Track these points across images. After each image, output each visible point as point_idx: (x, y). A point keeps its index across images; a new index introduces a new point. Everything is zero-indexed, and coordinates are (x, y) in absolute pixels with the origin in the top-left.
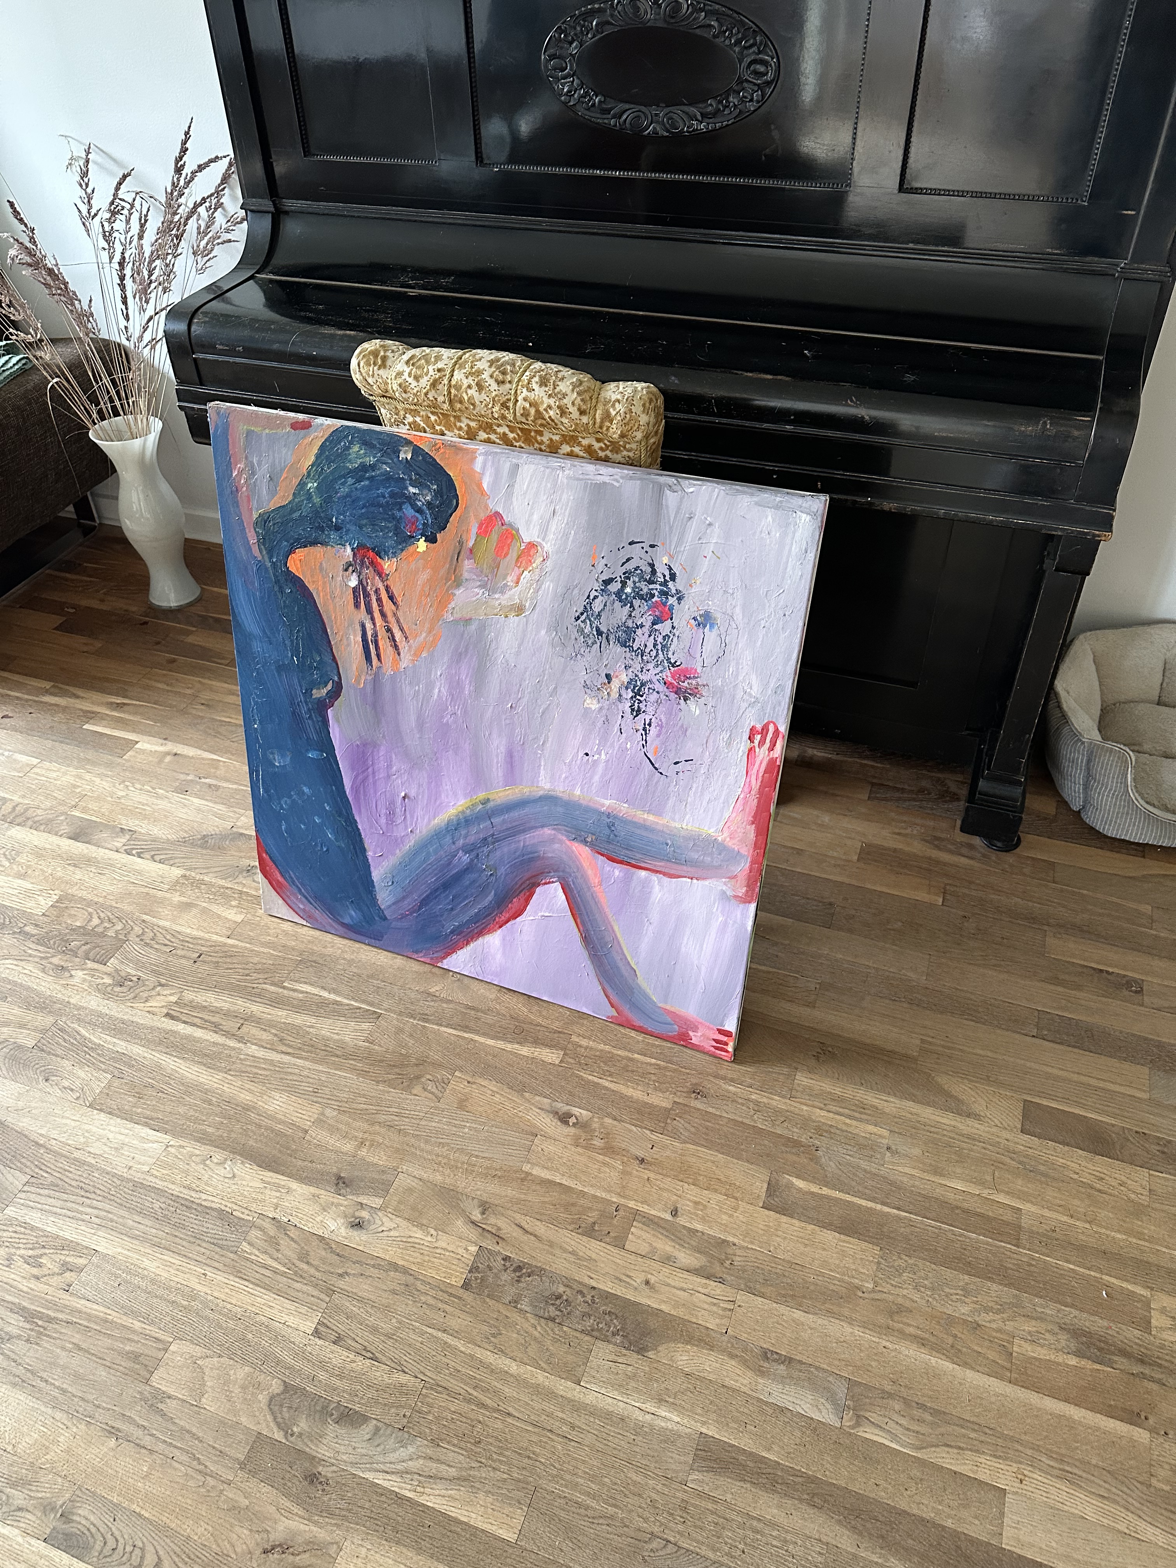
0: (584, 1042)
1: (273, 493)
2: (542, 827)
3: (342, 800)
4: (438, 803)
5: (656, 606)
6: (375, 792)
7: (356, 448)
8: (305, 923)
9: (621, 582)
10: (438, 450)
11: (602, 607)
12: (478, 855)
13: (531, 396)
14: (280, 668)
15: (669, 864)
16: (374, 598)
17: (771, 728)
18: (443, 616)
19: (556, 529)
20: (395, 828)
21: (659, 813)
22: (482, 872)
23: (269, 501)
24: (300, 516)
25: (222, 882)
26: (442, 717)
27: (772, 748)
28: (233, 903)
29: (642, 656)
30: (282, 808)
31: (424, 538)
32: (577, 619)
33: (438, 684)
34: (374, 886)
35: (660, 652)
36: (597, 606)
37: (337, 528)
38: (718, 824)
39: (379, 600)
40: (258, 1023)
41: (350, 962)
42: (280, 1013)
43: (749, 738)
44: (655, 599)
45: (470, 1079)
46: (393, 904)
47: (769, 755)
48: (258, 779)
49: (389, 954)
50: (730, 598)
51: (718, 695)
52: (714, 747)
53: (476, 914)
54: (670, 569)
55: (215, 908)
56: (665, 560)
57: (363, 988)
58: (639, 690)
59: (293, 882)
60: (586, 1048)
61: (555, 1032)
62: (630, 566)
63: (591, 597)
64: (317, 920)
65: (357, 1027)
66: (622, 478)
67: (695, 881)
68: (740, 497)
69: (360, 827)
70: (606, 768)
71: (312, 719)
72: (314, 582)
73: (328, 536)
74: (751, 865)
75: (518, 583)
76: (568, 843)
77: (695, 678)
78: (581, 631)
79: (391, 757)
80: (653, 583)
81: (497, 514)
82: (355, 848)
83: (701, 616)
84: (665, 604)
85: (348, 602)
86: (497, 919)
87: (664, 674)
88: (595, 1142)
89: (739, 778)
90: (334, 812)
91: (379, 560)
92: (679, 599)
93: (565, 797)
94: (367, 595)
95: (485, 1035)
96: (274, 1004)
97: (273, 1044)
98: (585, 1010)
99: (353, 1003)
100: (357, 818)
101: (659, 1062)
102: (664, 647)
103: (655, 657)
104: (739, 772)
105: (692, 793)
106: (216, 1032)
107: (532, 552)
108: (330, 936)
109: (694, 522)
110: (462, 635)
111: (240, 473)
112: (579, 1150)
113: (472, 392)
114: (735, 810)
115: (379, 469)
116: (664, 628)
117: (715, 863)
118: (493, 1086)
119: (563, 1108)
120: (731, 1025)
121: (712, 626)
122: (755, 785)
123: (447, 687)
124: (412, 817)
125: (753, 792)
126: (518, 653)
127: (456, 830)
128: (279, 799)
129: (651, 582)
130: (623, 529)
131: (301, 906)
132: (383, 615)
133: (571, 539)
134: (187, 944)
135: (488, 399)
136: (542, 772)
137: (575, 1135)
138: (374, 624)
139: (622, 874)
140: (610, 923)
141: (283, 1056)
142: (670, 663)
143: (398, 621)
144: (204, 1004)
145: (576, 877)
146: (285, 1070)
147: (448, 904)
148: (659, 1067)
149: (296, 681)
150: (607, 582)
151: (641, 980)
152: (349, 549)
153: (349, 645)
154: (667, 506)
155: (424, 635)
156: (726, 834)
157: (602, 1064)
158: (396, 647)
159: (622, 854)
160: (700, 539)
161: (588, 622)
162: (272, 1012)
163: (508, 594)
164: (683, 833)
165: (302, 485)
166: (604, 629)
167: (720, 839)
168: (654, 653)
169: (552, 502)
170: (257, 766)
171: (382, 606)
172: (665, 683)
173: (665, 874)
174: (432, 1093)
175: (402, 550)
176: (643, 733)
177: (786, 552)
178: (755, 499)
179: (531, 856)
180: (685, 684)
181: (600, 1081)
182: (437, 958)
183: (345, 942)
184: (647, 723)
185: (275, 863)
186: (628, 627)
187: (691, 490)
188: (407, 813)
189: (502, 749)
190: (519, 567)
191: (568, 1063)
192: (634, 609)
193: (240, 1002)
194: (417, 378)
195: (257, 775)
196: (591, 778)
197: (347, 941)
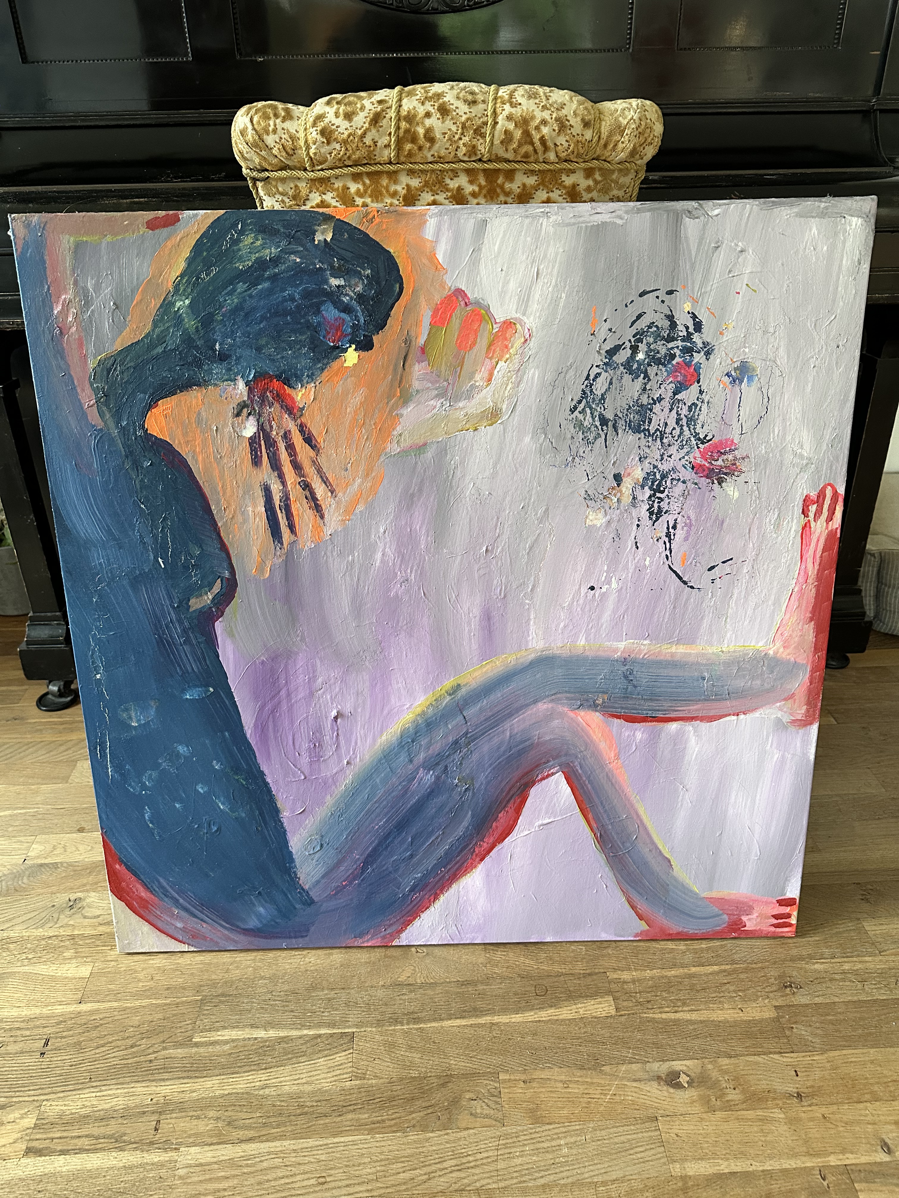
0: (626, 976)
1: (118, 327)
2: (535, 702)
3: (239, 750)
4: (385, 712)
5: (678, 368)
6: (292, 722)
7: (248, 240)
8: (185, 948)
9: (632, 347)
10: (371, 221)
11: (606, 386)
12: (446, 767)
13: (517, 112)
14: (135, 582)
15: (707, 704)
16: (282, 446)
17: (829, 492)
18: (385, 449)
19: (541, 296)
20: (322, 766)
21: (691, 641)
22: (453, 790)
23: (114, 340)
24: (164, 351)
25: (40, 932)
26: (389, 590)
27: (830, 519)
28: (67, 954)
29: (661, 439)
30: (144, 787)
31: (354, 346)
32: (573, 410)
33: (381, 545)
34: (292, 860)
35: (685, 428)
36: (600, 387)
37: (223, 357)
38: (768, 633)
39: (290, 448)
40: (182, 1110)
41: (273, 979)
42: (209, 1084)
43: (803, 512)
44: (677, 360)
45: (523, 1077)
46: (323, 877)
47: (827, 528)
48: (103, 756)
49: (320, 952)
50: (772, 340)
51: (762, 466)
52: (758, 535)
53: (446, 854)
54: (694, 317)
55: (42, 969)
56: (688, 307)
57: (309, 1006)
58: (659, 485)
59: (166, 894)
60: (634, 981)
61: (585, 976)
62: (642, 324)
63: (591, 378)
64: (205, 938)
65: (331, 1064)
66: (627, 212)
67: (742, 716)
68: (776, 211)
69: (269, 780)
70: (619, 600)
71: (192, 645)
72: (187, 442)
73: (210, 372)
74: (811, 676)
75: (490, 380)
76: (571, 714)
77: (731, 451)
78: (579, 425)
79: (314, 666)
80: (673, 339)
81: (459, 292)
82: (261, 814)
83: (735, 369)
84: (688, 364)
85: (242, 462)
86: (477, 850)
87: (691, 455)
88: (730, 1097)
89: (792, 566)
90: (228, 770)
91: (288, 390)
92: (708, 354)
93: (565, 653)
94: (271, 444)
95: (504, 1011)
96: (190, 1074)
97: (220, 1135)
98: (604, 937)
99: (305, 1032)
100: (264, 768)
101: (723, 967)
102: (691, 420)
103: (679, 436)
104: (792, 558)
105: (732, 604)
106: (122, 1149)
107: (510, 331)
108: (228, 954)
109: (722, 253)
110: (415, 468)
111: (67, 306)
112: (719, 1114)
113: (434, 122)
114: (789, 610)
115: (284, 263)
116: (689, 395)
117: (767, 686)
118: (557, 1074)
119: (663, 1068)
120: (793, 891)
121: (750, 379)
122: (812, 570)
123: (393, 547)
124: (348, 741)
125: (810, 581)
126: (494, 476)
127: (413, 741)
128: (139, 775)
129: (670, 339)
130: (631, 278)
131: (179, 925)
132: (297, 466)
133: (561, 305)
134: (19, 1033)
135: (454, 128)
136: (532, 627)
137: (701, 1097)
138: (284, 483)
139: (645, 736)
140: (632, 806)
141: (244, 1146)
142: (699, 439)
143: (319, 471)
144: (83, 1112)
145: (584, 758)
146: (259, 1167)
147: (406, 850)
148: (729, 973)
149: (162, 593)
150: (612, 352)
151: (679, 872)
152: (241, 385)
153: (245, 521)
154: (686, 237)
155: (358, 481)
156: (778, 644)
157: (665, 994)
158: (318, 508)
159: (646, 708)
160: (730, 272)
161: (588, 411)
162: (196, 1086)
163: (478, 398)
164: (723, 657)
165: (166, 306)
166: (609, 415)
167: (771, 652)
168: (677, 432)
169: (533, 261)
170: (103, 735)
171: (295, 454)
172: (693, 468)
173: (702, 719)
174: (487, 1116)
175: (323, 370)
176: (667, 540)
177: (835, 268)
178: (796, 210)
179: (521, 747)
180: (720, 462)
181: (678, 1016)
182: (391, 935)
183: (252, 955)
184: (671, 525)
185: (135, 874)
186: (642, 405)
187: (716, 212)
188: (341, 738)
189: (476, 611)
190: (491, 359)
191: (627, 1008)
192: (649, 380)
193: (139, 1088)
194: (348, 117)
195: (103, 750)
196: (599, 618)
197: (254, 954)
